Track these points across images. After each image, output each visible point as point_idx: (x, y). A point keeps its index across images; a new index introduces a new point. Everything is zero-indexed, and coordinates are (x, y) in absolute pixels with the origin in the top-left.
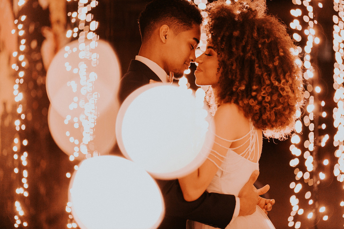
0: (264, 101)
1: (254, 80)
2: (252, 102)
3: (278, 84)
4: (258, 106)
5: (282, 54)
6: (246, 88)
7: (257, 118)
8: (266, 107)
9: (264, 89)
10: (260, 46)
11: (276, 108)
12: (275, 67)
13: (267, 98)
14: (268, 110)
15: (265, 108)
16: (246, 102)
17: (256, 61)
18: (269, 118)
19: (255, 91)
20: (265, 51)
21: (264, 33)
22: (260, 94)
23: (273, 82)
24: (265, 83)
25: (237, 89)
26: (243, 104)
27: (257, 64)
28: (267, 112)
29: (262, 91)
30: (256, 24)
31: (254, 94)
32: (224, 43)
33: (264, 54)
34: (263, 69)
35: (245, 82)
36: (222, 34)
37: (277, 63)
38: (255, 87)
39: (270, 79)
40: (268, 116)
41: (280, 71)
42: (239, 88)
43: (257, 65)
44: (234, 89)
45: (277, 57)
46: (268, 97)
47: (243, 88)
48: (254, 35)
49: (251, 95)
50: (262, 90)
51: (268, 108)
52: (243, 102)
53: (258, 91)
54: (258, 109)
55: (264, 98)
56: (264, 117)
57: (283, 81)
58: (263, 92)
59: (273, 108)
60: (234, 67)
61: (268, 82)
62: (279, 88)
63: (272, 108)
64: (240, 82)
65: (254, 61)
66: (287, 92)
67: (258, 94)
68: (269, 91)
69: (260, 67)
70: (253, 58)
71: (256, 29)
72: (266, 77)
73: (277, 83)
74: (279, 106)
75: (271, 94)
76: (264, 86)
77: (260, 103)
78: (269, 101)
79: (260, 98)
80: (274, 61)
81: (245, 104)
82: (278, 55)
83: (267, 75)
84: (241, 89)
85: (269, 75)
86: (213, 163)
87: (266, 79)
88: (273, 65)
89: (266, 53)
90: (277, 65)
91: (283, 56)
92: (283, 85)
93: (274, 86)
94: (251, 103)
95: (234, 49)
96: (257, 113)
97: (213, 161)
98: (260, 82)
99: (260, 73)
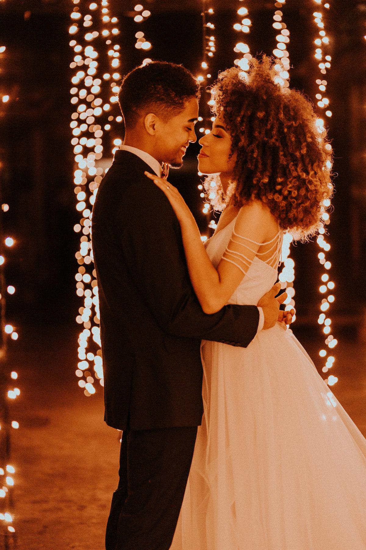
0: (290, 196)
1: (278, 170)
2: (278, 198)
3: (306, 177)
4: (284, 202)
5: (310, 140)
6: (269, 181)
7: (283, 216)
8: (292, 203)
9: (290, 182)
10: (286, 130)
11: (303, 205)
12: (302, 155)
13: (294, 193)
14: (295, 207)
15: (291, 205)
16: (270, 197)
17: (281, 149)
18: (296, 216)
19: (279, 184)
20: (291, 136)
21: (290, 114)
22: (286, 188)
23: (300, 174)
24: (292, 174)
25: (259, 181)
26: (267, 200)
27: (281, 151)
28: (292, 209)
29: (288, 185)
30: (282, 103)
31: (279, 187)
32: (244, 124)
33: (290, 139)
34: (289, 158)
35: (268, 174)
36: (242, 113)
37: (304, 151)
38: (280, 180)
39: (297, 170)
40: (294, 215)
41: (307, 160)
42: (262, 181)
43: (281, 153)
44: (255, 182)
45: (304, 144)
46: (295, 191)
47: (266, 180)
48: (280, 117)
49: (275, 190)
50: (288, 183)
51: (294, 205)
52: (267, 197)
53: (283, 184)
54: (284, 205)
55: (290, 192)
56: (291, 215)
57: (312, 173)
58: (290, 186)
59: (300, 204)
60: (255, 155)
61: (295, 174)
62: (307, 181)
63: (298, 205)
64: (262, 173)
65: (278, 148)
66: (316, 186)
67: (283, 188)
68: (296, 185)
69: (285, 155)
70: (277, 144)
71: (282, 109)
72: (293, 168)
73: (304, 176)
74: (306, 202)
75: (298, 188)
76: (290, 178)
77: (285, 198)
78: (296, 197)
79: (286, 193)
80: (301, 149)
81: (269, 200)
82: (305, 140)
83: (293, 165)
84: (264, 182)
85: (296, 165)
86: (239, 268)
87: (293, 170)
88: (300, 153)
89: (293, 139)
90: (305, 154)
91: (311, 143)
92: (311, 177)
93: (302, 179)
94: (276, 199)
95: (256, 134)
96: (283, 211)
97: (239, 266)
98: (286, 173)
99: (285, 163)
